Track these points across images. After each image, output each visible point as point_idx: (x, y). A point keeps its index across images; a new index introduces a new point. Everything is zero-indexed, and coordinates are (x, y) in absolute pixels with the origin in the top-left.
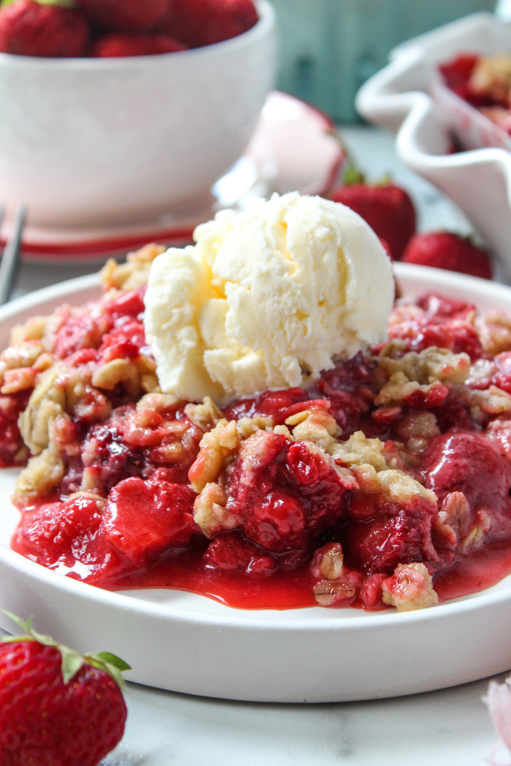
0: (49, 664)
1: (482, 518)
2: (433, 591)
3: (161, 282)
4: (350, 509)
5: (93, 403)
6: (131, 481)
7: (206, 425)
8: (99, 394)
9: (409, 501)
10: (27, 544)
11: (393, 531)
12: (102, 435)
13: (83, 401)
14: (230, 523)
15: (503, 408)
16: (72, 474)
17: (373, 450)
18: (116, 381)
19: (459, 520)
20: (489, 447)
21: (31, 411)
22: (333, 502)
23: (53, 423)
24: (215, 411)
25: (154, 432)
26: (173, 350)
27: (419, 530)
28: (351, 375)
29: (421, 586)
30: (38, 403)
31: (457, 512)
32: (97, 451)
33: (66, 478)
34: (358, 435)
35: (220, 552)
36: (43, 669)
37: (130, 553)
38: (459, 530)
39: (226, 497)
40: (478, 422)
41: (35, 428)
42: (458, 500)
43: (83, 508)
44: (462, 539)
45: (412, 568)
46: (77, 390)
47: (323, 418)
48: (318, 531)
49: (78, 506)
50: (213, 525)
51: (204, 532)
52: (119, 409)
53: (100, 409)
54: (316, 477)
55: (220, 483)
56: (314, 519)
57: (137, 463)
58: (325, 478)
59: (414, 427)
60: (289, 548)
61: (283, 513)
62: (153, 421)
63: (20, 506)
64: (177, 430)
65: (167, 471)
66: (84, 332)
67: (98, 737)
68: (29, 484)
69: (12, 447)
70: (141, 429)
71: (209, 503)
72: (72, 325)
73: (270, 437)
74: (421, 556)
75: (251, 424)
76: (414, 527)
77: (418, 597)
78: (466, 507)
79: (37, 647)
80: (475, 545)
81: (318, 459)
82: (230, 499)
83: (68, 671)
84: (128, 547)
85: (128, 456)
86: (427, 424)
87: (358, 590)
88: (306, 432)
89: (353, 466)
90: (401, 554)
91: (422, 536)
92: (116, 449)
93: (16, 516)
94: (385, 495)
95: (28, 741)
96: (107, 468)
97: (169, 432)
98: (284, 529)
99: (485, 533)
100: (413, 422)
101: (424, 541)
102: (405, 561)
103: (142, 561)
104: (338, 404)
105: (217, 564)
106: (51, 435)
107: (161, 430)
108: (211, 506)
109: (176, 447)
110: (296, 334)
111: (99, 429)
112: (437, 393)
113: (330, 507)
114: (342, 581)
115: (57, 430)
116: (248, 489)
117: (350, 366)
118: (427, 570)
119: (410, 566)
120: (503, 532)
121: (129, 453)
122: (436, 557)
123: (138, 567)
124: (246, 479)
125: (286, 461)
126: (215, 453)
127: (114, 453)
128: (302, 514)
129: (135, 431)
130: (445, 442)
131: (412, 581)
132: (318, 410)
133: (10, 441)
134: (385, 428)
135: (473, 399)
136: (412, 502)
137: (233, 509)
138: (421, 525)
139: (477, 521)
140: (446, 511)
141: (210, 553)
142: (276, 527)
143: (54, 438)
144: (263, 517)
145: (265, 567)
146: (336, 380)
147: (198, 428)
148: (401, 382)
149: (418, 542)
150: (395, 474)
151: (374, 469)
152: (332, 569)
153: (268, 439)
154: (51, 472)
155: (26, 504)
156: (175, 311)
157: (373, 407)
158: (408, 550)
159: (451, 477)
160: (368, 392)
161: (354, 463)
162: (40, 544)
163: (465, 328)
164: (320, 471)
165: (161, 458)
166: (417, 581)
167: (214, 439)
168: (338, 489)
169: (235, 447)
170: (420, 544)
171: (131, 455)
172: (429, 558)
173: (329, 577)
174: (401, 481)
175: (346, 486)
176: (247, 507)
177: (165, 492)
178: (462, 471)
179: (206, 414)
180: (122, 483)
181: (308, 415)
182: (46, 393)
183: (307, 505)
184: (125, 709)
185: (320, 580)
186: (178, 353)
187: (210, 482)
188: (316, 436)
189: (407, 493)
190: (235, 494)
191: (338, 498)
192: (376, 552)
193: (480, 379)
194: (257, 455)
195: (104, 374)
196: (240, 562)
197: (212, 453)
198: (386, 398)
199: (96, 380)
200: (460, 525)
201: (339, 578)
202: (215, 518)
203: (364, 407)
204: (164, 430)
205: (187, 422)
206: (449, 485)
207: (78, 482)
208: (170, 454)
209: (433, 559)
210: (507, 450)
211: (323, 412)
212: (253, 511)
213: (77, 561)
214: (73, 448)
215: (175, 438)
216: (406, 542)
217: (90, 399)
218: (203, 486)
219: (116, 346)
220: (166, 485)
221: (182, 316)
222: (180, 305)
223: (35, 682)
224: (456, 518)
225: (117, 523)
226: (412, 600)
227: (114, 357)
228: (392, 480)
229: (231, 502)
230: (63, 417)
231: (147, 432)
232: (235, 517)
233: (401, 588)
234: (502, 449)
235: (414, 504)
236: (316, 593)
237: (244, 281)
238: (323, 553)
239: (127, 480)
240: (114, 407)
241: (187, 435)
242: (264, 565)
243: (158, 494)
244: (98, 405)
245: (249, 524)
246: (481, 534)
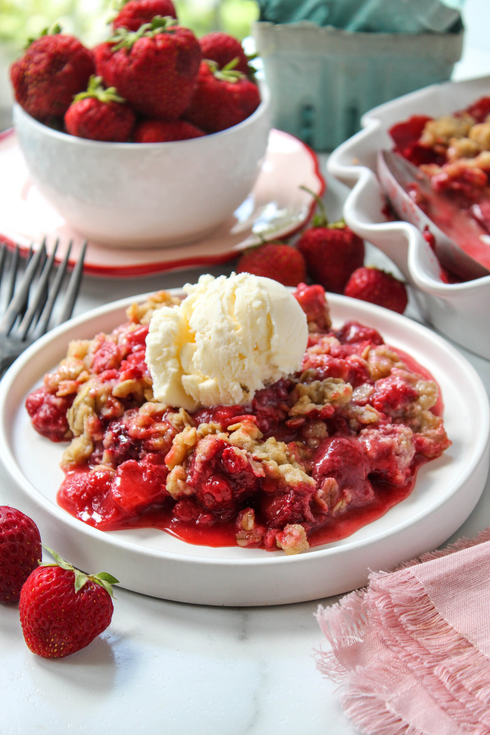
0: (67, 581)
1: (346, 494)
2: (307, 542)
3: (156, 330)
4: (261, 487)
5: (112, 408)
6: (130, 462)
7: (179, 427)
8: (116, 401)
9: (296, 485)
10: (66, 498)
11: (285, 504)
12: (117, 428)
13: (106, 405)
14: (188, 492)
15: (370, 420)
16: (97, 451)
17: (280, 451)
18: (128, 393)
19: (331, 496)
20: (356, 448)
21: (74, 410)
22: (250, 484)
23: (87, 420)
24: (186, 417)
25: (147, 430)
26: (163, 374)
27: (301, 504)
28: (275, 395)
29: (298, 539)
30: (78, 405)
31: (330, 490)
32: (112, 439)
33: (93, 454)
34: (271, 440)
35: (181, 510)
36: (63, 585)
37: (125, 508)
38: (330, 501)
39: (187, 475)
40: (354, 429)
41: (76, 421)
42: (331, 483)
43: (100, 478)
44: (331, 508)
45: (294, 527)
46: (103, 398)
47: (250, 428)
48: (242, 500)
49: (97, 477)
50: (177, 492)
51: (172, 496)
52: (128, 411)
53: (117, 411)
54: (238, 469)
55: (184, 466)
56: (238, 493)
57: (136, 449)
58: (244, 469)
59: (313, 431)
60: (223, 509)
61: (218, 490)
62: (147, 423)
63: (66, 471)
64: (161, 429)
65: (153, 456)
66: (111, 356)
67: (94, 624)
68: (71, 456)
69: (63, 429)
70: (139, 428)
71: (175, 479)
72: (104, 350)
73: (213, 443)
74: (302, 520)
75: (207, 428)
76: (298, 501)
77: (296, 546)
78: (336, 487)
79: (61, 571)
80: (340, 511)
81: (240, 458)
82: (189, 477)
83: (79, 586)
84: (125, 505)
85: (131, 445)
86: (320, 429)
87: (263, 538)
88: (237, 438)
89: (264, 461)
90: (289, 518)
91: (303, 507)
92: (124, 439)
93: (62, 476)
94: (283, 480)
95: (53, 625)
96: (118, 451)
97: (156, 431)
98: (219, 499)
99: (348, 504)
100: (312, 428)
101: (304, 510)
102: (292, 523)
103: (134, 513)
104: (264, 416)
105: (179, 517)
106: (85, 427)
107: (152, 429)
108: (176, 481)
109: (160, 441)
110: (238, 369)
111: (115, 424)
112: (326, 411)
113: (248, 486)
114: (253, 532)
115: (89, 425)
116: (199, 474)
117: (275, 388)
118: (303, 528)
119: (293, 526)
120: (360, 503)
121: (131, 442)
122: (313, 520)
123: (132, 516)
124: (197, 467)
125: (222, 458)
126: (181, 448)
127: (122, 442)
128: (229, 491)
129: (135, 430)
130: (329, 444)
131: (292, 535)
132: (247, 423)
133: (61, 426)
134: (294, 431)
135: (352, 414)
136: (298, 486)
137: (190, 483)
138: (303, 501)
139: (342, 496)
140: (323, 490)
141: (176, 509)
142: (214, 497)
143: (87, 430)
144: (206, 491)
145: (208, 520)
146: (265, 399)
147: (174, 429)
148: (305, 403)
149: (300, 511)
150: (290, 468)
151: (277, 464)
152: (247, 525)
153: (211, 444)
154: (84, 450)
155: (68, 469)
156: (165, 349)
157: (288, 418)
158: (294, 515)
159: (328, 468)
160: (285, 406)
161: (265, 459)
162: (74, 499)
163: (357, 361)
164: (241, 466)
165: (151, 447)
166: (295, 536)
167: (181, 439)
168: (253, 476)
169: (193, 445)
170: (302, 512)
171: (133, 444)
172: (307, 520)
173: (246, 529)
174: (292, 472)
175: (256, 475)
176: (198, 484)
177: (150, 471)
178: (336, 464)
179: (180, 420)
180: (123, 464)
181: (240, 426)
182: (83, 399)
183: (233, 485)
184: (112, 608)
185: (240, 531)
186: (166, 376)
187: (178, 465)
188: (243, 441)
189: (295, 481)
190: (192, 474)
191: (253, 482)
192: (275, 515)
193: (363, 397)
194: (204, 453)
195: (120, 389)
196: (193, 517)
197: (180, 448)
198: (295, 412)
199: (115, 392)
200: (331, 498)
201: (251, 530)
202: (178, 488)
203: (282, 416)
204: (153, 429)
205: (167, 425)
206: (326, 473)
207: (101, 457)
208: (156, 445)
209: (310, 520)
210: (369, 449)
211: (250, 424)
212: (201, 487)
213: (94, 512)
214: (98, 436)
215: (159, 434)
216: (292, 511)
217: (110, 405)
218: (173, 468)
219: (128, 370)
220: (151, 466)
221: (169, 353)
222: (168, 346)
223: (58, 591)
224: (329, 494)
225: (120, 489)
226: (292, 547)
227: (126, 378)
228: (287, 471)
229: (189, 479)
230: (93, 415)
231: (143, 430)
232: (191, 489)
233: (286, 540)
234: (366, 449)
235: (299, 487)
236: (238, 538)
237: (208, 334)
238: (243, 514)
239: (127, 462)
240: (126, 409)
241: (167, 433)
242: (207, 519)
243: (146, 472)
244: (115, 408)
245: (199, 494)
246: (345, 504)
